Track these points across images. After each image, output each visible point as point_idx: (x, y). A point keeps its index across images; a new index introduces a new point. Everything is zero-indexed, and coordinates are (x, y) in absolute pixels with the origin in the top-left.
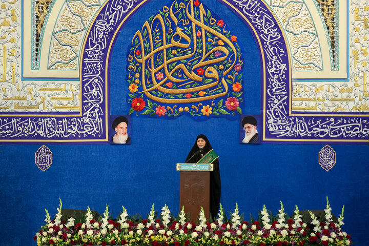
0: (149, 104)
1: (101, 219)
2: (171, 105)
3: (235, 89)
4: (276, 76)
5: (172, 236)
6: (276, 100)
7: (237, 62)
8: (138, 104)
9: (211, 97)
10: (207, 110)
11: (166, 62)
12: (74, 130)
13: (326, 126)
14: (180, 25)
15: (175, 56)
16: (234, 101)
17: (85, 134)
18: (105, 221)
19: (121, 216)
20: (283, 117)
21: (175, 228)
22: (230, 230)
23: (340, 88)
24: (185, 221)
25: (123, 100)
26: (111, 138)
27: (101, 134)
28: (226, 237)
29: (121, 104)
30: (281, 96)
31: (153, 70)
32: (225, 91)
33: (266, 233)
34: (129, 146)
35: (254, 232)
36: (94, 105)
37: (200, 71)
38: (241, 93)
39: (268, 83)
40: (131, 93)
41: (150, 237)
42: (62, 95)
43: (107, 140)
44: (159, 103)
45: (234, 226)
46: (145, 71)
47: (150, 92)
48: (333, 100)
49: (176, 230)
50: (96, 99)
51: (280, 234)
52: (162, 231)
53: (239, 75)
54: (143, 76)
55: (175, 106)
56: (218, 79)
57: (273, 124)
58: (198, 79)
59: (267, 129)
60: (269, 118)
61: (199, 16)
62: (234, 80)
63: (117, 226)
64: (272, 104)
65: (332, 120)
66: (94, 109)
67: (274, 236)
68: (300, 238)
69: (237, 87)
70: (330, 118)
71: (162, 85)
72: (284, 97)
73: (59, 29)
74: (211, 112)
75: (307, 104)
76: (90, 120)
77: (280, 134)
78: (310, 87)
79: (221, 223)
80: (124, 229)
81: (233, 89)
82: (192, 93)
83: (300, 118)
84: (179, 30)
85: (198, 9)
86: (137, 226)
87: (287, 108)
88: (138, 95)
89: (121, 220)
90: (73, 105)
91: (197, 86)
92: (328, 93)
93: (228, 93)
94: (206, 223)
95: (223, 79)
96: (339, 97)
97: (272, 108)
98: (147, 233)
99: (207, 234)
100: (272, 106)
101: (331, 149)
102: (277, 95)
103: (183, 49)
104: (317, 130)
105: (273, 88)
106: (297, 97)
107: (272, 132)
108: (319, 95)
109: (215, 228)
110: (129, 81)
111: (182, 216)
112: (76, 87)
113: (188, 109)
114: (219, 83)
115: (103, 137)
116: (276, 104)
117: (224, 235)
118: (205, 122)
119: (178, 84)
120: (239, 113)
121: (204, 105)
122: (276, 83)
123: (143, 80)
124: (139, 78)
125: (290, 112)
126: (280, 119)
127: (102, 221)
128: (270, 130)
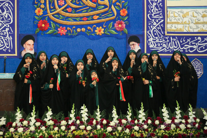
0: (52, 25)
1: (29, 118)
2: (71, 26)
3: (122, 14)
4: (155, 4)
5: (91, 131)
6: (155, 23)
8: (43, 25)
9: (103, 20)
10: (100, 31)
13: (194, 43)
16: (121, 24)
18: (33, 119)
19: (47, 114)
20: (160, 37)
21: (93, 124)
22: (138, 125)
23: (202, 14)
24: (101, 118)
25: (30, 21)
27: (10, 49)
28: (135, 131)
29: (29, 25)
30: (159, 19)
32: (115, 16)
33: (168, 127)
35: (158, 126)
36: (5, 25)
38: (127, 17)
39: (148, 9)
40: (37, 16)
41: (72, 132)
43: (16, 55)
44: (61, 25)
45: (141, 122)
48: (197, 23)
49: (94, 125)
50: (6, 20)
51: (179, 127)
52: (82, 127)
53: (125, 2)
54: (48, 2)
55: (74, 27)
56: (108, 5)
57: (152, 42)
58: (92, 6)
59: (148, 46)
60: (149, 37)
62: (121, 7)
63: (44, 123)
64: (151, 26)
65: (199, 38)
66: (4, 29)
67: (174, 129)
68: (196, 131)
69: (124, 12)
70: (197, 37)
71: (63, 10)
72: (161, 20)
74: (103, 33)
75: (176, 27)
76: (1, 37)
77: (158, 50)
78: (178, 13)
79: (130, 119)
80: (50, 126)
81: (121, 14)
82: (88, 17)
83: (174, 37)
86: (60, 123)
87: (163, 29)
88: (43, 18)
89: (47, 118)
91: (92, 11)
92: (193, 18)
93: (116, 17)
94: (118, 119)
95: (113, 6)
96: (202, 21)
97: (151, 29)
98: (70, 129)
99: (120, 129)
100: (152, 28)
101: (199, 62)
102: (155, 19)
104: (187, 47)
105: (152, 13)
107: (152, 48)
108: (186, 20)
109: (125, 123)
110: (35, 6)
111: (98, 114)
113: (84, 30)
114: (109, 9)
115: (13, 52)
116: (154, 26)
117: (134, 129)
118: (98, 40)
119: (76, 9)
120: (125, 33)
121: (97, 26)
122: (154, 10)
123: (48, 6)
124: (43, 4)
125: (166, 32)
126: (158, 38)
127: (30, 120)
128: (150, 47)
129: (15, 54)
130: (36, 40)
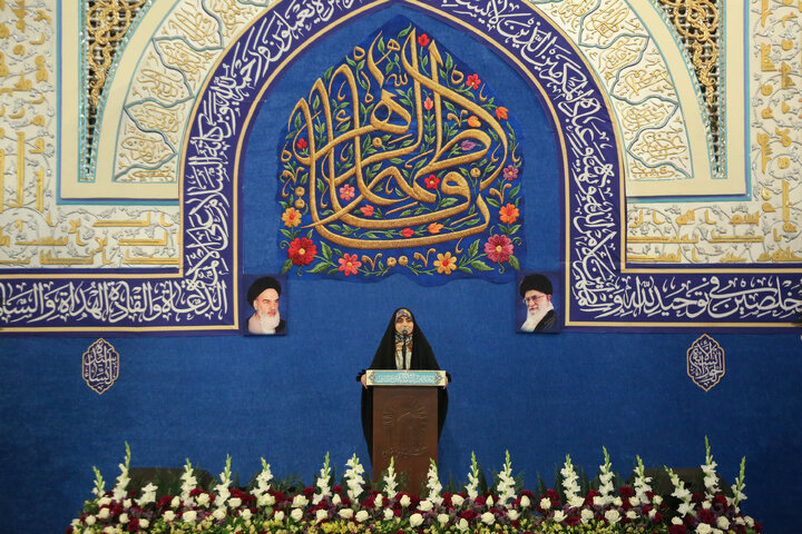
0: (324, 250)
1: (215, 486)
2: (371, 252)
3: (504, 217)
4: (592, 190)
5: (367, 523)
6: (592, 239)
7: (509, 161)
8: (302, 252)
9: (455, 234)
10: (446, 263)
11: (360, 163)
12: (167, 307)
13: (700, 294)
14: (389, 87)
15: (380, 150)
16: (502, 243)
17: (189, 315)
18: (223, 491)
19: (259, 478)
20: (607, 277)
21: (374, 506)
22: (493, 510)
23: (731, 215)
24: (396, 489)
25: (270, 243)
26: (244, 322)
27: (222, 314)
28: (485, 525)
29: (266, 251)
30: (604, 230)
31: (334, 181)
32: (484, 223)
33: (574, 517)
34: (282, 338)
35: (547, 514)
36: (210, 254)
37: (432, 181)
38: (519, 226)
39: (574, 204)
40: (287, 228)
41: (319, 524)
42: (143, 235)
43: (236, 327)
44: (346, 249)
45: (502, 502)
46: (316, 183)
47: (326, 225)
48: (716, 240)
49: (377, 509)
50: (213, 241)
51: (603, 518)
52: (346, 513)
53: (512, 188)
54: (313, 193)
55: (380, 254)
56: (469, 198)
57: (586, 290)
58: (427, 198)
59: (574, 302)
60: (578, 278)
61: (428, 67)
62: (502, 200)
63: (249, 501)
64: (584, 249)
65: (715, 280)
66: (208, 263)
67: (590, 523)
68: (648, 527)
69: (509, 213)
70: (709, 276)
71: (351, 212)
72: (608, 233)
73: (138, 98)
74: (454, 267)
75: (660, 250)
76: (200, 285)
77: (601, 312)
78: (666, 213)
79: (473, 494)
80: (264, 507)
81: (502, 218)
82: (415, 227)
83: (644, 277)
84: (386, 97)
85: (427, 52)
86: (291, 500)
87: (616, 256)
88: (301, 232)
89: (258, 488)
90: (165, 256)
91: (425, 212)
92: (705, 225)
93: (490, 225)
94: (442, 494)
95: (480, 198)
96: (730, 234)
98: (314, 517)
99: (443, 518)
100: (584, 252)
101: (713, 344)
102: (593, 229)
103: (395, 135)
104: (681, 303)
105: (585, 214)
106: (639, 235)
107: (585, 307)
108: (686, 231)
109: (461, 504)
110: (283, 203)
111: (390, 479)
112: (173, 217)
113: (406, 260)
114: (470, 205)
115: (228, 319)
116: (592, 248)
117: (480, 519)
118: (442, 288)
119: (385, 208)
120: (513, 268)
121: (439, 251)
122: (591, 204)
123: (313, 201)
124: (303, 197)
125: (623, 265)
126: (602, 280)
127: (217, 491)
128: (580, 303)
129: (233, 324)
130: (283, 290)
